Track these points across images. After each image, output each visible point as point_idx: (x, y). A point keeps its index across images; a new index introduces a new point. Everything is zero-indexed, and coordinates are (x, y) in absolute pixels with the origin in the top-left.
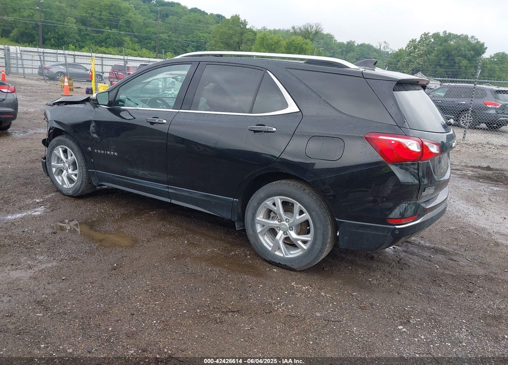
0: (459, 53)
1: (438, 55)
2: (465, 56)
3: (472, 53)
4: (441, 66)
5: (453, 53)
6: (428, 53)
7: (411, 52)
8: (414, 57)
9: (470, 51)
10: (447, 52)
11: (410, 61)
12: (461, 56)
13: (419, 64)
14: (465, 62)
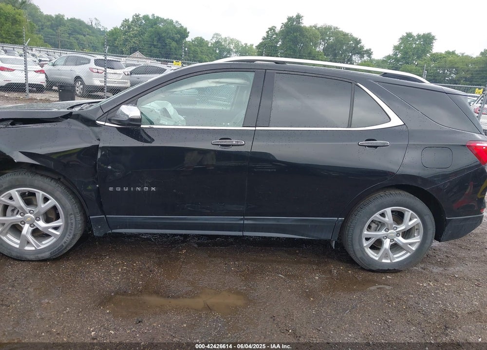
0: (168, 36)
1: (151, 36)
2: (173, 39)
3: (179, 36)
4: (155, 46)
5: (163, 35)
6: (141, 33)
7: (126, 32)
8: (129, 36)
9: (176, 34)
10: (158, 34)
11: (126, 40)
12: (169, 37)
13: (134, 43)
14: (174, 44)
